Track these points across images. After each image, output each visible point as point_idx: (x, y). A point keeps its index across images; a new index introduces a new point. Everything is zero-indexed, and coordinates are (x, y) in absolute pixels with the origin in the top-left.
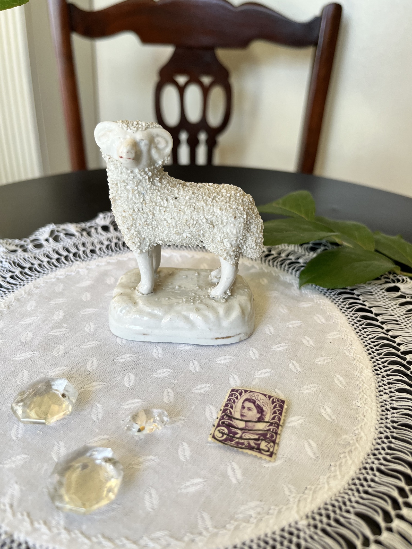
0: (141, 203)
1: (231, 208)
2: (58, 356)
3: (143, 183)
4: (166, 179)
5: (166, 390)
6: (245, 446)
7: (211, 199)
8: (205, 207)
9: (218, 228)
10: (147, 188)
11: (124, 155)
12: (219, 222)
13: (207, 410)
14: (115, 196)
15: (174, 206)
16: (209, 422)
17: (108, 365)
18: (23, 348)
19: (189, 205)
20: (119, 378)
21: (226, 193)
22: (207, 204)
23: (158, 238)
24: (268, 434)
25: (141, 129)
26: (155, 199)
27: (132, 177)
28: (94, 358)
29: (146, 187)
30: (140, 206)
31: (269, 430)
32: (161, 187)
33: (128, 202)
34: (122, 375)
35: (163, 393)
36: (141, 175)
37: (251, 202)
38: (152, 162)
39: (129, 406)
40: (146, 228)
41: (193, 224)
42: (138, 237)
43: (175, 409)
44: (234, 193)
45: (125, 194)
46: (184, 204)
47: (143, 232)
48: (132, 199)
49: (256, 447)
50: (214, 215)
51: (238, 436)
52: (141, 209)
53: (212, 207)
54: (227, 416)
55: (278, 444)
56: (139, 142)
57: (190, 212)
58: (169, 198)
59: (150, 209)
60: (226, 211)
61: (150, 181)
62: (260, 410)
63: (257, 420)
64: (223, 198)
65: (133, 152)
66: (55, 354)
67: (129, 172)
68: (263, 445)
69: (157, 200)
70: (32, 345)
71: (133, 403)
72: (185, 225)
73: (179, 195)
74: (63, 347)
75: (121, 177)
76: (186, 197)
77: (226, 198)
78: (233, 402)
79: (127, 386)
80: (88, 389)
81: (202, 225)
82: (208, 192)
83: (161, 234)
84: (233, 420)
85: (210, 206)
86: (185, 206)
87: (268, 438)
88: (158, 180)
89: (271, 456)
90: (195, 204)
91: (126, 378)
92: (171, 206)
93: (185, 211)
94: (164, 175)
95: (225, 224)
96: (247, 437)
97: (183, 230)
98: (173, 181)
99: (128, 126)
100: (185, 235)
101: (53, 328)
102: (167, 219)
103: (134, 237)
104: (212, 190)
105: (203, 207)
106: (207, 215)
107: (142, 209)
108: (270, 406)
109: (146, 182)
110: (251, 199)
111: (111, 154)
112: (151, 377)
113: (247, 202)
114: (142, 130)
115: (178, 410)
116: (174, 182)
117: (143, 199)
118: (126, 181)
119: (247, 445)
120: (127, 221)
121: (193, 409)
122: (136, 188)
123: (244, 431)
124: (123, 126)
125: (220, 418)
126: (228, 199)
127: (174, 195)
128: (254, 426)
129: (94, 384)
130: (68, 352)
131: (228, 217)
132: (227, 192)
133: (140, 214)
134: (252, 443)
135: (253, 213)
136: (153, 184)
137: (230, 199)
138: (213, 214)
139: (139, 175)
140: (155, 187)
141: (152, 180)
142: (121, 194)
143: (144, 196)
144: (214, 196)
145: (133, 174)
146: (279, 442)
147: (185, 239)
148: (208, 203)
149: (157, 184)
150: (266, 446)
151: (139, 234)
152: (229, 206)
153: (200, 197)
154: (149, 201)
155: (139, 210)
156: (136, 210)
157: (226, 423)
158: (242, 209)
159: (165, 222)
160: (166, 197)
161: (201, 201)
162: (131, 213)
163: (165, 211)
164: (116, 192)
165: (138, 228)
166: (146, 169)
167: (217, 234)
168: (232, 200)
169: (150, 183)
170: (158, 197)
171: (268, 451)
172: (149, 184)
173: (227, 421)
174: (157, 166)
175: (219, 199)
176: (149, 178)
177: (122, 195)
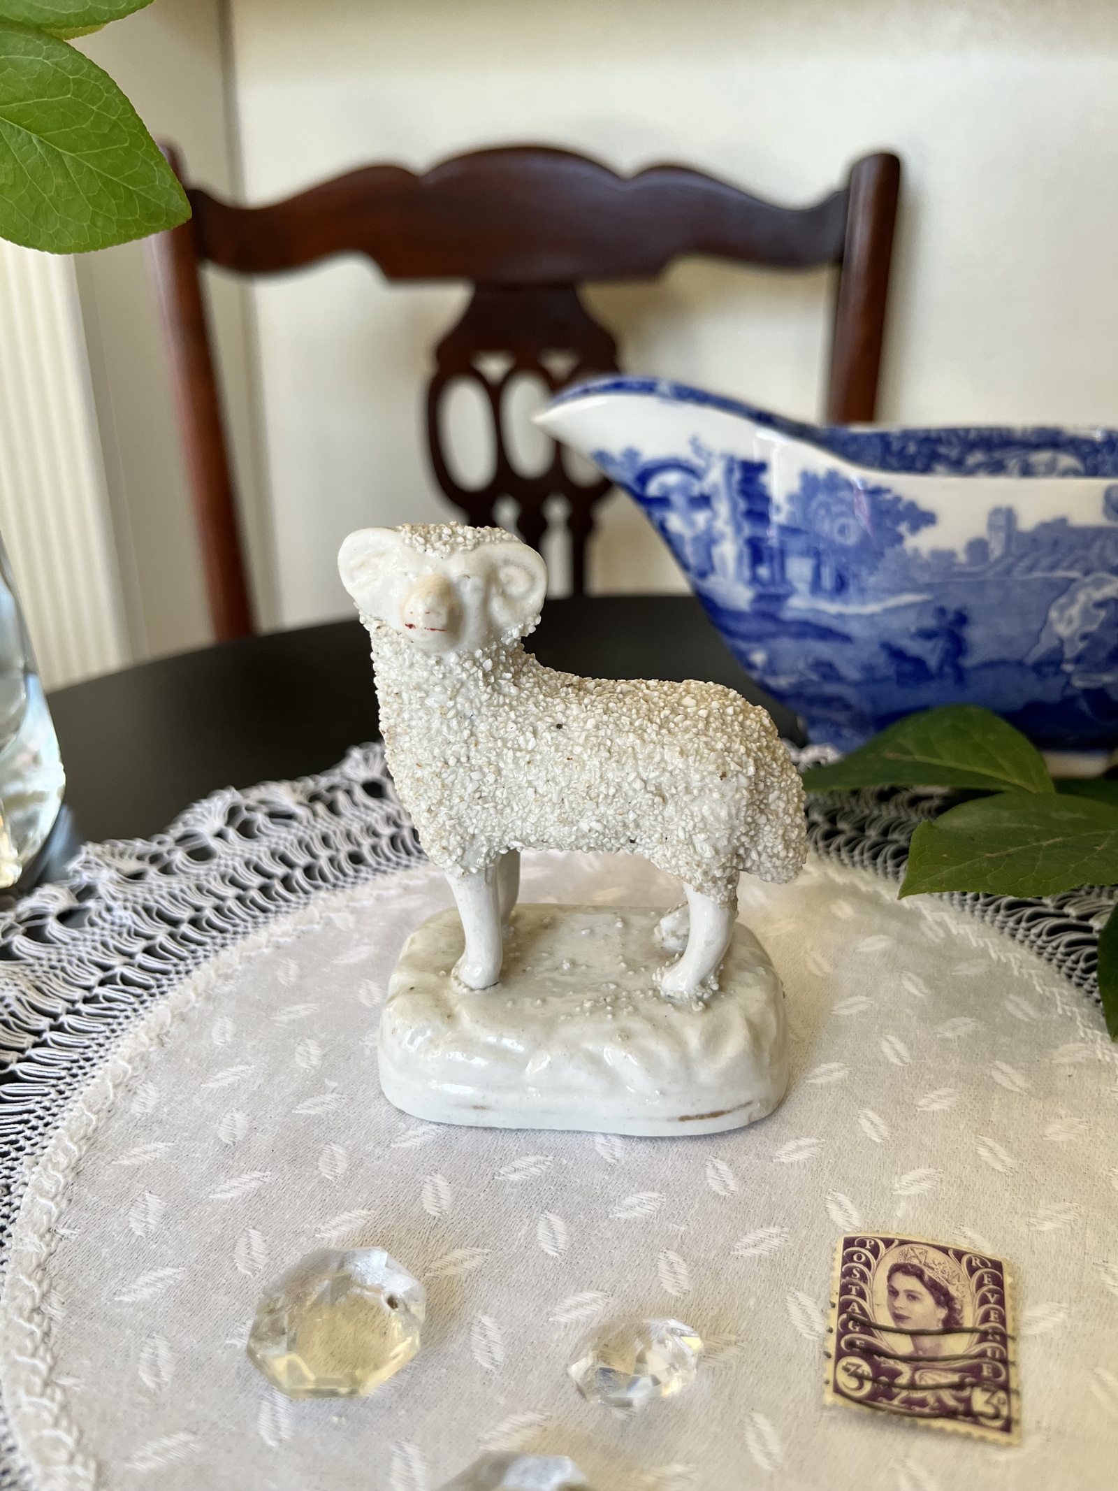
0: (466, 742)
1: (713, 750)
2: (336, 1177)
3: (469, 690)
4: (530, 675)
5: (661, 1256)
6: (932, 1409)
7: (655, 727)
8: (638, 749)
9: (676, 804)
10: (481, 703)
11: (419, 621)
12: (679, 789)
13: (793, 1308)
14: (395, 726)
15: (553, 748)
16: (808, 1345)
17: (482, 1194)
18: (230, 1162)
19: (594, 745)
20: (523, 1232)
21: (695, 709)
22: (643, 740)
23: (513, 834)
24: (985, 1367)
25: (461, 548)
26: (502, 732)
27: (441, 676)
28: (439, 1176)
29: (477, 701)
30: (463, 751)
31: (982, 1354)
32: (518, 697)
33: (429, 740)
34: (528, 1223)
35: (656, 1266)
36: (464, 669)
37: (766, 730)
38: (492, 632)
39: (574, 1315)
40: (479, 808)
41: (607, 796)
42: (457, 834)
43: (704, 1314)
44: (718, 706)
45: (420, 718)
46: (581, 741)
47: (470, 818)
48: (439, 732)
49: (961, 1407)
50: (664, 770)
51: (903, 1380)
52: (464, 759)
53: (658, 749)
54: (856, 1321)
55: (1018, 1393)
56: (459, 584)
57: (597, 763)
58: (541, 726)
59: (488, 757)
60: (698, 758)
61: (487, 684)
62: (943, 1297)
63: (940, 1326)
64: (688, 722)
65: (443, 611)
66: (326, 1173)
67: (432, 661)
68: (979, 1400)
69: (507, 732)
70: (253, 1151)
71: (581, 1305)
72: (584, 799)
73: (567, 717)
74: (341, 1151)
75: (410, 676)
76: (585, 722)
77: (697, 721)
78: (860, 1279)
79: (551, 1253)
80: (446, 1272)
81: (633, 798)
82: (645, 706)
83: (519, 823)
84: (876, 1332)
85: (652, 746)
86: (583, 746)
87: (988, 1379)
88: (509, 680)
89: (1007, 1428)
90: (612, 741)
91: (542, 1231)
92: (546, 749)
93: (584, 761)
94: (525, 663)
95: (695, 792)
96: (930, 1382)
97: (580, 813)
98: (551, 678)
99: (427, 541)
100: (584, 826)
101: (300, 1096)
102: (535, 783)
103: (447, 834)
104: (656, 700)
105: (633, 748)
106: (645, 768)
107: (468, 758)
108: (967, 1283)
109: (477, 686)
110: (766, 721)
111: (383, 616)
112: (611, 1221)
113: (754, 731)
114: (465, 551)
115: (711, 1314)
116: (552, 682)
117: (471, 730)
118: (425, 686)
119: (936, 1404)
120: (426, 791)
121: (752, 1309)
122: (451, 703)
123: (916, 1363)
124: (414, 541)
125: (838, 1330)
126: (701, 725)
127: (553, 718)
128: (939, 1346)
129: (458, 1254)
130: (361, 1163)
131: (705, 773)
132: (697, 705)
133: (461, 770)
134: (949, 1398)
135: (774, 759)
136: (497, 689)
137: (708, 723)
138: (662, 766)
139: (459, 670)
140: (501, 697)
141: (492, 680)
142: (411, 719)
143: (472, 724)
144: (662, 716)
145: (442, 668)
146: (1018, 1386)
147: (584, 836)
148: (646, 736)
149: (506, 690)
150: (988, 1402)
151: (460, 824)
152: (706, 743)
153: (625, 720)
154: (487, 736)
155: (458, 760)
156: (452, 762)
157: (858, 1342)
158: (742, 750)
159: (532, 790)
160: (531, 724)
161: (628, 732)
162: (438, 770)
163: (529, 763)
164: (398, 715)
165: (455, 809)
166: (478, 653)
167: (676, 820)
168: (713, 725)
169: (489, 689)
170: (511, 724)
171: (996, 1416)
172: (485, 692)
173: (861, 1338)
174: (508, 642)
175: (676, 724)
176: (485, 675)
177: (413, 723)
